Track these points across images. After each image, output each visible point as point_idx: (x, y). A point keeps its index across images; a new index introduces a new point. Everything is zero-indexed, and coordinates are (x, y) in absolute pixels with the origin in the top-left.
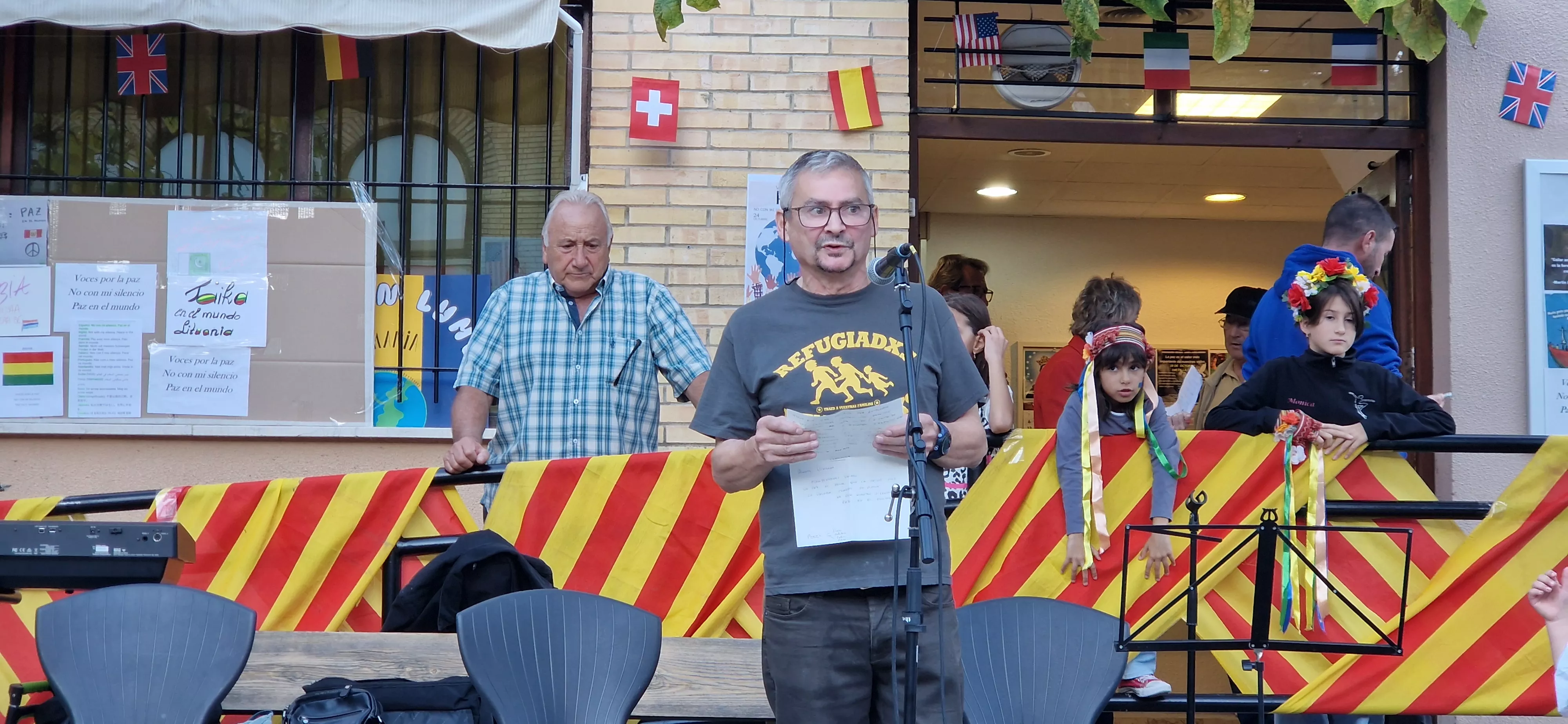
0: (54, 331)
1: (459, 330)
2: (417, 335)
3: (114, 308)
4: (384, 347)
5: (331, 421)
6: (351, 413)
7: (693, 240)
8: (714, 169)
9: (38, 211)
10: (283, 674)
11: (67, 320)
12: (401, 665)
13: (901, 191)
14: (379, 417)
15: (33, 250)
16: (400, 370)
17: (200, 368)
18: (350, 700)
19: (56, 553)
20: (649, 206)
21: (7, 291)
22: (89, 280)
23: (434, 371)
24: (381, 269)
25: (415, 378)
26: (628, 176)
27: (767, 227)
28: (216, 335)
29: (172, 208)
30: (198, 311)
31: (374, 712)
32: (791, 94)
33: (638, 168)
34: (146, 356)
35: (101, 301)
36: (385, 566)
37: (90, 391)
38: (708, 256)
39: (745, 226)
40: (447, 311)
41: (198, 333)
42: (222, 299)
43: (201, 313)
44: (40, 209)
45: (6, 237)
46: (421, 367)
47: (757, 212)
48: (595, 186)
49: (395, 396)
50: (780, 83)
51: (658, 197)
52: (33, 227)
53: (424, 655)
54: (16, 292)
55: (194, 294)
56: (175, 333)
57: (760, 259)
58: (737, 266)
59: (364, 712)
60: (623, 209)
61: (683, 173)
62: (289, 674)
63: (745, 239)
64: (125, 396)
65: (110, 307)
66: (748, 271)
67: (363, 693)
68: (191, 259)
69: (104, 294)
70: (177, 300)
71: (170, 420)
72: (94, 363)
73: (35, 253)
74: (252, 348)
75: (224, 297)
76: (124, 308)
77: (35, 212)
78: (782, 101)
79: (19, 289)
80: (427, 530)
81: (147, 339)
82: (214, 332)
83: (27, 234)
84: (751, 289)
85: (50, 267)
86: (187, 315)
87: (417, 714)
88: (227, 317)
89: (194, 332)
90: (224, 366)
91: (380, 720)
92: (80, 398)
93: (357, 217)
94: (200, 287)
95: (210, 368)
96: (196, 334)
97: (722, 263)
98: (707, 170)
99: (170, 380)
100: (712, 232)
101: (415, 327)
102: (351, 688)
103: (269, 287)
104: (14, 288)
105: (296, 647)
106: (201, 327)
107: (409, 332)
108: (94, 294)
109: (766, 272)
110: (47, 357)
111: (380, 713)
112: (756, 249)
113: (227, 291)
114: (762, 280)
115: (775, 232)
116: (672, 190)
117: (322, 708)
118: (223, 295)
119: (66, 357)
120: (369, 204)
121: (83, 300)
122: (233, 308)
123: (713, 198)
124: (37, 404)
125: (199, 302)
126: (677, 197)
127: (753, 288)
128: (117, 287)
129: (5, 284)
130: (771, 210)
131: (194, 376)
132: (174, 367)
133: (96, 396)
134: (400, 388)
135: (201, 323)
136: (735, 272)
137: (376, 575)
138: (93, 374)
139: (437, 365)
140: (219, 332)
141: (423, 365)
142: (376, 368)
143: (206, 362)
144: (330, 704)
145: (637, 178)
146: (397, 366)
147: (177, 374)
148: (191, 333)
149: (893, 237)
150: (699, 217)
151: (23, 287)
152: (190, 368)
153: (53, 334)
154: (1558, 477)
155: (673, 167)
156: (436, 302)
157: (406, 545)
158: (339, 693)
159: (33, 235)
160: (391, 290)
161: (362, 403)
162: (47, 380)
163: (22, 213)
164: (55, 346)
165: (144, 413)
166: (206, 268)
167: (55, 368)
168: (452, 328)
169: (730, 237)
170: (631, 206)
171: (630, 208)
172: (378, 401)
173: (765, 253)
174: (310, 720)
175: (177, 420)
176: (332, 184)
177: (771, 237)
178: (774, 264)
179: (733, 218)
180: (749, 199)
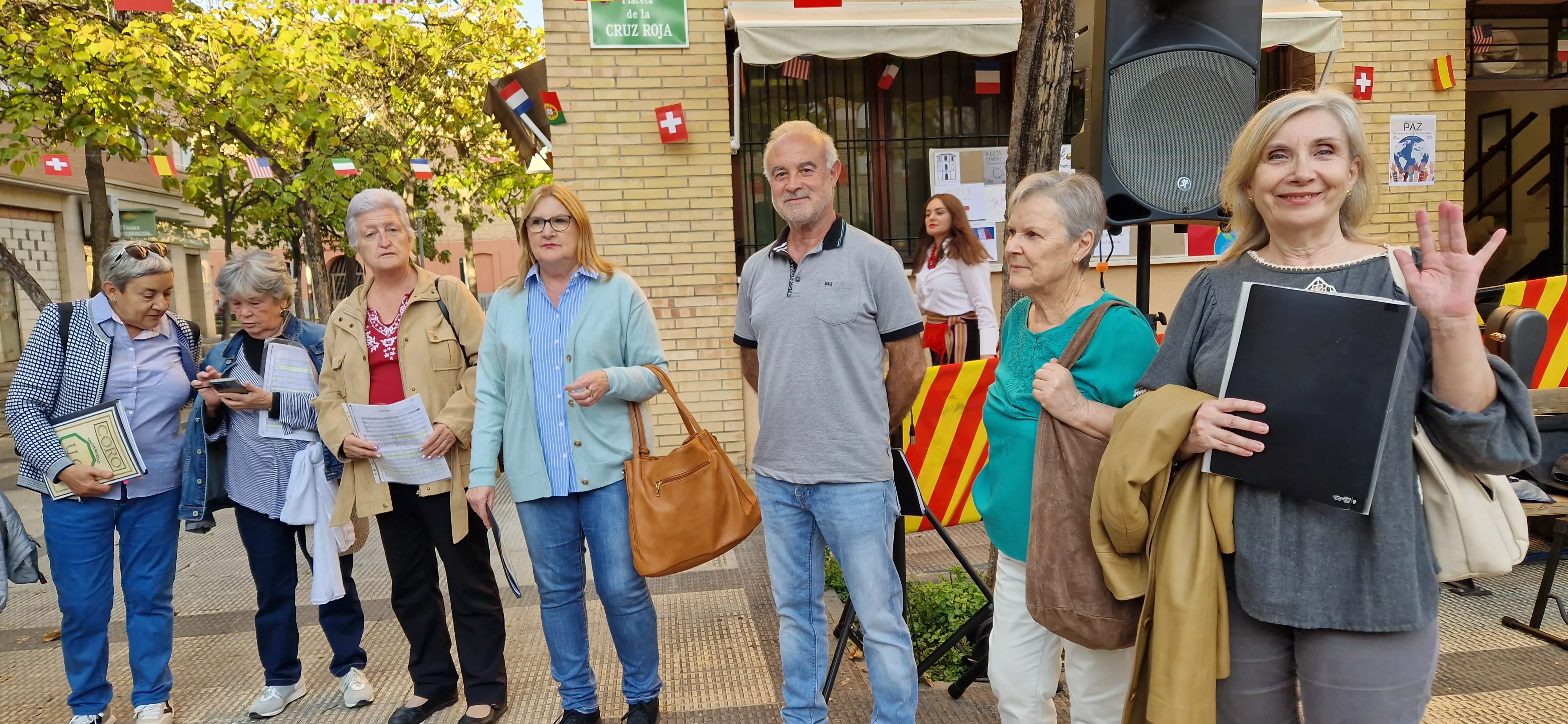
27: (1402, 141)
32: (1411, 72)
39: (1389, 143)
50: (1405, 66)
57: (1396, 159)
58: (1386, 163)
63: (1392, 149)
66: (1391, 165)
78: (1406, 76)
84: (1391, 174)
112: (1394, 154)
114: (1397, 169)
115: (1405, 144)
127: (1393, 173)
130: (1400, 134)
149: (1457, 144)
169: (1382, 148)
173: (1398, 156)
177: (1401, 147)
178: (1403, 161)
179: (1383, 139)
180: (1391, 128)
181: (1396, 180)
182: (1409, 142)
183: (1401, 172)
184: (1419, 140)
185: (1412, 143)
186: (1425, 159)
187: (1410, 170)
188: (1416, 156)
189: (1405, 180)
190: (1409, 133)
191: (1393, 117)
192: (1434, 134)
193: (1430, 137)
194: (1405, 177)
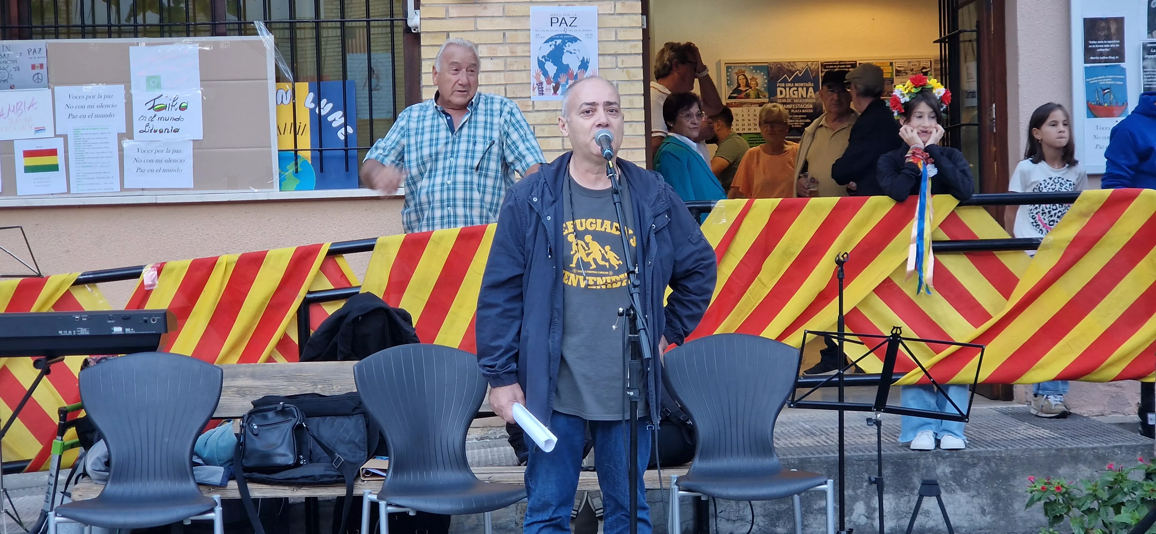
0: (57, 134)
1: (335, 120)
2: (306, 125)
3: (97, 116)
4: (284, 134)
5: (250, 189)
6: (264, 182)
7: (494, 54)
8: (507, 4)
9: (40, 51)
10: (238, 393)
11: (65, 126)
12: (315, 384)
13: (636, 14)
14: (283, 183)
15: (38, 78)
16: (296, 152)
17: (159, 156)
18: (283, 412)
19: (88, 333)
20: (463, 31)
21: (22, 108)
22: (78, 97)
23: (319, 150)
24: (278, 80)
25: (306, 155)
26: (447, 11)
27: (545, 42)
28: (168, 132)
29: (133, 44)
30: (154, 117)
31: (300, 420)
33: (454, 5)
34: (121, 149)
35: (87, 112)
36: (299, 311)
37: (84, 175)
38: (505, 64)
39: (530, 43)
40: (326, 107)
41: (155, 131)
42: (170, 107)
43: (157, 118)
44: (40, 49)
45: (19, 70)
46: (309, 148)
47: (537, 33)
48: (425, 19)
49: (294, 169)
51: (468, 25)
52: (37, 62)
53: (330, 377)
54: (29, 108)
55: (150, 105)
56: (140, 132)
57: (541, 65)
58: (525, 70)
59: (294, 421)
60: (445, 34)
61: (486, 8)
62: (241, 392)
63: (530, 52)
64: (108, 177)
65: (94, 116)
66: (533, 73)
67: (292, 407)
68: (147, 80)
69: (89, 107)
70: (140, 109)
71: (140, 193)
72: (86, 156)
73: (40, 81)
74: (193, 140)
75: (172, 106)
76: (103, 116)
77: (37, 51)
79: (30, 106)
80: (326, 285)
81: (121, 137)
82: (167, 130)
83: (33, 67)
84: (535, 86)
85: (50, 90)
86: (147, 119)
87: (328, 418)
88: (175, 120)
89: (153, 131)
90: (175, 154)
91: (305, 426)
92: (78, 180)
93: (260, 47)
94: (155, 99)
95: (165, 156)
96: (154, 132)
97: (515, 68)
98: (501, 5)
99: (139, 165)
100: (507, 47)
101: (304, 119)
102: (284, 404)
103: (202, 97)
104: (28, 105)
105: (244, 374)
106: (157, 128)
107: (300, 123)
108: (82, 107)
109: (545, 73)
110: (53, 152)
111: (304, 422)
112: (538, 58)
113: (174, 101)
114: (543, 79)
115: (550, 46)
116: (478, 20)
117: (265, 417)
118: (171, 104)
119: (66, 151)
120: (268, 37)
121: (74, 112)
122: (178, 113)
123: (507, 24)
124: (49, 185)
125: (155, 110)
126: (482, 24)
127: (537, 84)
128: (98, 102)
129: (21, 103)
130: (547, 31)
131: (154, 161)
132: (141, 156)
133: (88, 178)
134: (296, 164)
135: (158, 125)
136: (524, 74)
137: (294, 317)
138: (86, 163)
139: (321, 146)
140: (170, 130)
141: (311, 147)
142: (279, 151)
143: (162, 151)
144: (271, 415)
145: (454, 12)
146: (293, 148)
147: (143, 161)
148: (151, 132)
149: (631, 46)
150: (498, 37)
151: (33, 104)
152: (151, 156)
153: (56, 136)
154: (1088, 219)
155: (478, 3)
156: (318, 101)
157: (312, 296)
158: (276, 408)
159: (37, 67)
160: (286, 93)
161: (271, 175)
162: (54, 168)
163: (29, 52)
164: (58, 144)
165: (122, 188)
166: (158, 86)
167: (59, 160)
168: (330, 119)
169: (520, 50)
170: (450, 32)
171: (450, 34)
172: (282, 173)
173: (544, 61)
174: (258, 426)
175: (145, 192)
176: (241, 23)
177: (548, 49)
178: (551, 68)
179: (521, 37)
180: (531, 24)
181: (541, 93)
182: (559, 42)
183: (549, 83)
184: (574, 39)
185: (564, 43)
186: (584, 65)
187: (562, 80)
188: (571, 60)
189: (555, 92)
190: (558, 30)
191: (533, 8)
192: (595, 32)
193: (589, 36)
194: (556, 89)
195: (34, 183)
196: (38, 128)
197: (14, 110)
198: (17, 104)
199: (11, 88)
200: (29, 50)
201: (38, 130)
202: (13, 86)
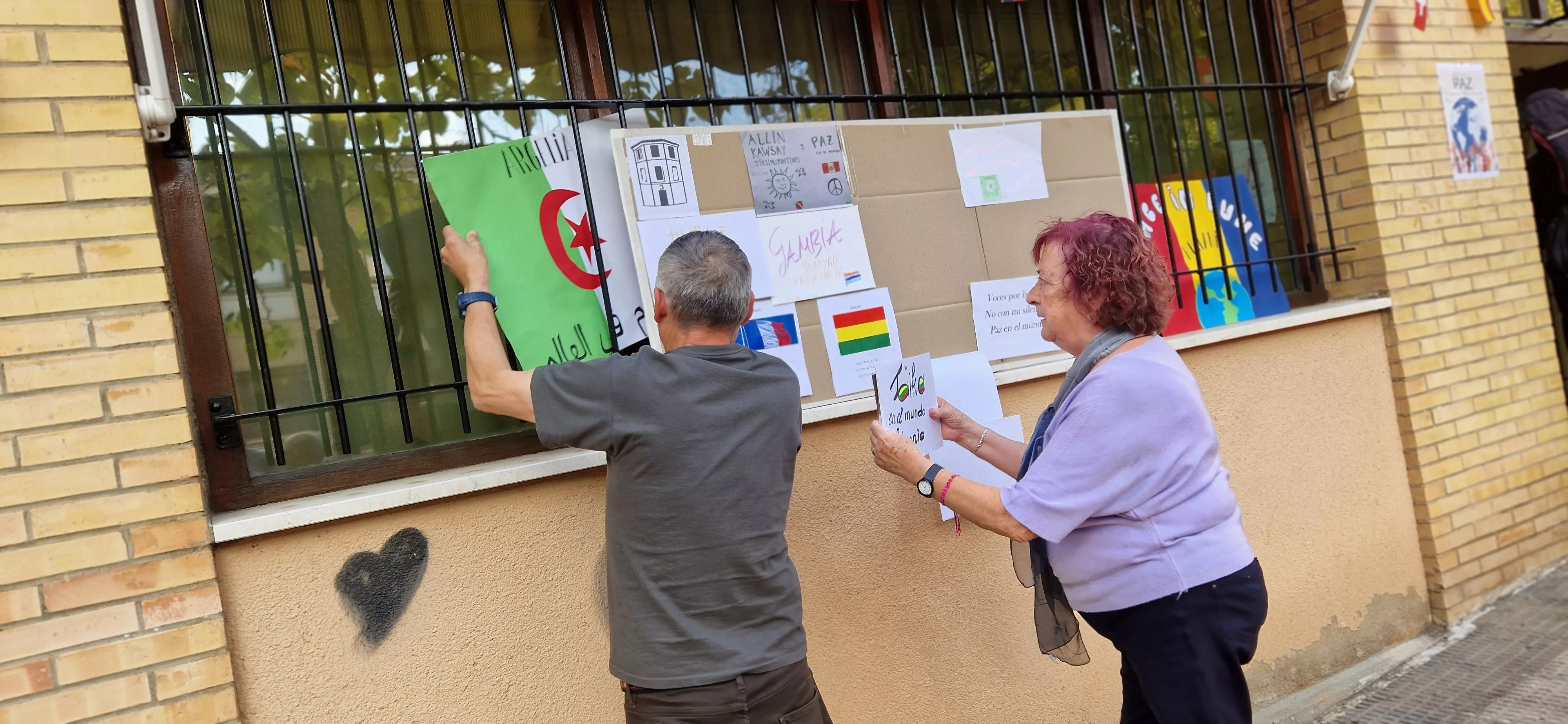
7: (1418, 123)
8: (1418, 60)
9: (830, 140)
15: (836, 188)
17: (1015, 304)
21: (819, 241)
23: (1246, 265)
26: (1374, 68)
29: (952, 127)
44: (830, 137)
45: (805, 174)
47: (1447, 95)
51: (1394, 86)
52: (829, 160)
54: (830, 240)
61: (1404, 65)
68: (982, 183)
73: (839, 192)
77: (826, 141)
79: (831, 237)
81: (968, 277)
83: (826, 168)
98: (1415, 61)
99: (992, 322)
100: (1426, 115)
104: (827, 236)
110: (877, 314)
116: (1400, 80)
119: (897, 311)
123: (1422, 86)
126: (1404, 86)
129: (816, 232)
131: (1011, 314)
134: (1228, 285)
139: (1247, 259)
143: (1018, 296)
151: (835, 234)
155: (1397, 59)
159: (832, 169)
162: (883, 341)
163: (814, 143)
164: (884, 299)
167: (888, 326)
169: (1436, 118)
171: (1382, 97)
175: (1006, 365)
180: (1441, 86)
191: (1439, 67)
192: (1485, 95)
195: (857, 370)
196: (849, 274)
197: (807, 246)
198: (811, 234)
199: (798, 207)
200: (814, 140)
201: (852, 277)
202: (801, 203)
